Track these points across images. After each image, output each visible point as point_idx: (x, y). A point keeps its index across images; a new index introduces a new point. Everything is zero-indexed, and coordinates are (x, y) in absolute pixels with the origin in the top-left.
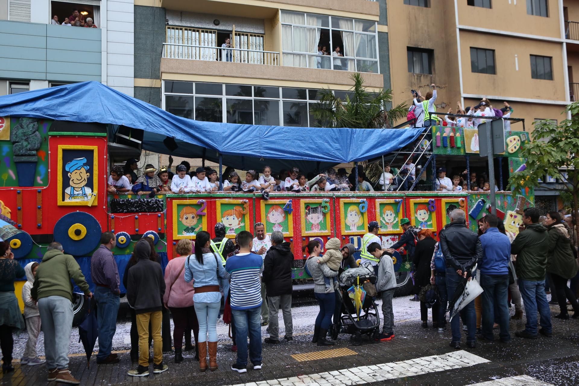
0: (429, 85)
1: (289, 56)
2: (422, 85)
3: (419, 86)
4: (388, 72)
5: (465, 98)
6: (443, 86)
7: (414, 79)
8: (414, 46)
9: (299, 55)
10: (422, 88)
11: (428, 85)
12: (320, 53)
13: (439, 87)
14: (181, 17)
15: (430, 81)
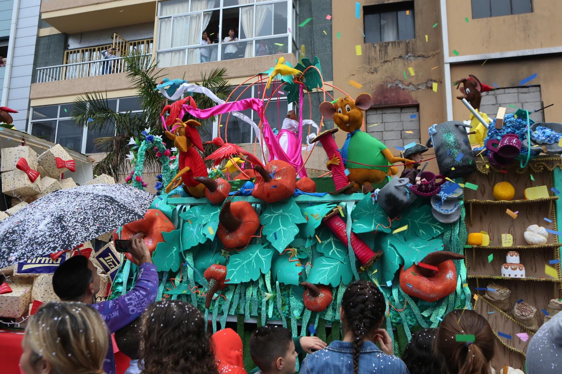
0: (403, 56)
1: (167, 54)
2: (390, 58)
3: (382, 61)
4: (329, 50)
5: (453, 65)
6: (431, 53)
7: (375, 51)
8: (376, 4)
9: (179, 51)
10: (389, 64)
11: (401, 57)
12: (206, 44)
13: (423, 56)
14: (81, 38)
15: (404, 50)
